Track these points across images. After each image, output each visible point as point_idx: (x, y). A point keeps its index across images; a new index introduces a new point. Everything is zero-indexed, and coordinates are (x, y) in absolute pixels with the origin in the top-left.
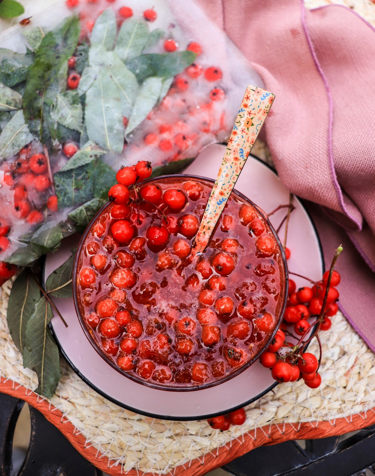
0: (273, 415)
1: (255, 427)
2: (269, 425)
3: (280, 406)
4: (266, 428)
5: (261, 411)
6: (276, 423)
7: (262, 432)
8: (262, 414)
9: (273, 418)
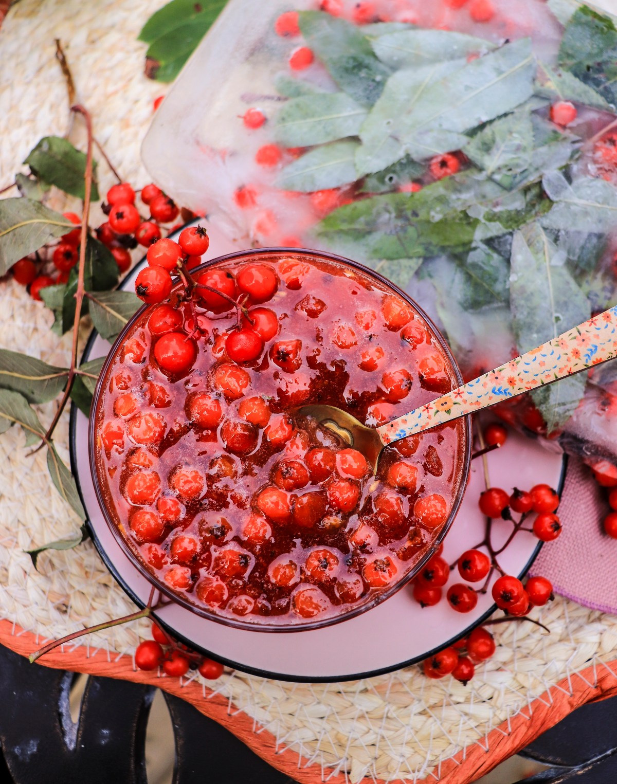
0: (595, 649)
1: (568, 674)
2: (592, 666)
3: (605, 630)
4: (587, 672)
5: (573, 644)
6: (602, 661)
7: (581, 680)
8: (575, 649)
9: (596, 653)
